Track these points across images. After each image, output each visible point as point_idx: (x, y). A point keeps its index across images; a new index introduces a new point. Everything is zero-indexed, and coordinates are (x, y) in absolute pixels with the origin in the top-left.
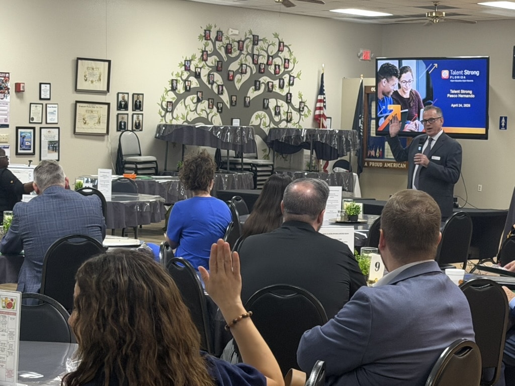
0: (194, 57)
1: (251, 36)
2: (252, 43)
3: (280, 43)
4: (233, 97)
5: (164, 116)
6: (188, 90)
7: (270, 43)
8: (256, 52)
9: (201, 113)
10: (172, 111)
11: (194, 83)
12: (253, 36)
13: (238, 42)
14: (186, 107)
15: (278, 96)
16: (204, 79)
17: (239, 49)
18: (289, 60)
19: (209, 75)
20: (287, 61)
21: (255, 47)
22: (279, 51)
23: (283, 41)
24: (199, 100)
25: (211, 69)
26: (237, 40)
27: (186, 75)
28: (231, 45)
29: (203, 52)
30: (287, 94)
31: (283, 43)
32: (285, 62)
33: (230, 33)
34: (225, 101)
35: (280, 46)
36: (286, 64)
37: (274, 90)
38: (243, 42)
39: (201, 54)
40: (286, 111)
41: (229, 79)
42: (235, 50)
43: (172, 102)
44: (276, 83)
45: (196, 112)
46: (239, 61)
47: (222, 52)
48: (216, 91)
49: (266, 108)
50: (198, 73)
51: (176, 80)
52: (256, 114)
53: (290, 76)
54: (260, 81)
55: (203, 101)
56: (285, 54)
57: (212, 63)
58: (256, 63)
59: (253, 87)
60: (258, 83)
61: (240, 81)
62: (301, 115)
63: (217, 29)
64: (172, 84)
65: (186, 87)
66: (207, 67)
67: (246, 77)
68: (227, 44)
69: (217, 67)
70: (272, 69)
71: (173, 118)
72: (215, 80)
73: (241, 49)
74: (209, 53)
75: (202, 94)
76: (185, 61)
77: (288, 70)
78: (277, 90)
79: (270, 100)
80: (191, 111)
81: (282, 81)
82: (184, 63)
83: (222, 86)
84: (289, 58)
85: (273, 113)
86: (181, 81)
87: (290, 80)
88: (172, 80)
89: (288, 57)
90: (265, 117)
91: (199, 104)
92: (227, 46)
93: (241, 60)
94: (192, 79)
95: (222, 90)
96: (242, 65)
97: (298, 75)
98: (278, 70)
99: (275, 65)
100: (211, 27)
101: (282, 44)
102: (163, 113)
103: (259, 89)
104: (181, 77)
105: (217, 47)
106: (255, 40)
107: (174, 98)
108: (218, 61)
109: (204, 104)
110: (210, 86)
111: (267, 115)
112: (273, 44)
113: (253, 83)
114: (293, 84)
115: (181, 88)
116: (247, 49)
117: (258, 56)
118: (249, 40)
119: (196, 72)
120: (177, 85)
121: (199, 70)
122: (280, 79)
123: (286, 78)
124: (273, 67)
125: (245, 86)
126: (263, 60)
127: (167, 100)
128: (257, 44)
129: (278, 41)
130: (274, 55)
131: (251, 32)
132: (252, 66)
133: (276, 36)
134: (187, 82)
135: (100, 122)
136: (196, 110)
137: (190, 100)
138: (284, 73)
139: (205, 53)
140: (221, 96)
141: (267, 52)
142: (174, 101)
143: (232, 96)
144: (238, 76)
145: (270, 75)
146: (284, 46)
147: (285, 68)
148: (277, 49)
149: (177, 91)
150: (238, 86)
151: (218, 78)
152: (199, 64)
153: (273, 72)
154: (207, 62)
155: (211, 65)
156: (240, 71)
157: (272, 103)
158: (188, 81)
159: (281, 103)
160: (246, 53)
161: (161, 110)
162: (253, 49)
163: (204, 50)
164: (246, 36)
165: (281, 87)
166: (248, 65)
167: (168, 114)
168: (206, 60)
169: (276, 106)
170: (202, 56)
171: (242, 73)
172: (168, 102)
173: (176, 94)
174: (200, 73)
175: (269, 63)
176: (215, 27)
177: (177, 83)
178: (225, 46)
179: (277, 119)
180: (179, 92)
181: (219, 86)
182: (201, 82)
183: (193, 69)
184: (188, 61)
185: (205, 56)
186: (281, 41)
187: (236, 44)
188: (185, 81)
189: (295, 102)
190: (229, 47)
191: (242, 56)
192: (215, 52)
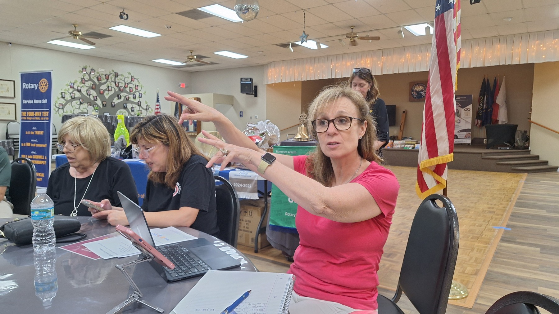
0: (76, 82)
1: (114, 73)
2: (114, 76)
3: (132, 77)
4: (104, 102)
5: (58, 111)
6: (73, 98)
7: (126, 77)
8: (117, 81)
9: (83, 110)
10: (63, 109)
11: (77, 95)
12: (115, 73)
13: (106, 75)
14: (73, 106)
15: (132, 103)
16: (85, 93)
17: (106, 79)
18: (138, 86)
19: (87, 91)
20: (137, 86)
21: (117, 78)
22: (132, 81)
23: (134, 76)
24: (81, 103)
25: (88, 88)
26: (105, 74)
27: (71, 90)
28: (101, 76)
29: (82, 79)
30: (138, 102)
31: (134, 77)
32: (136, 86)
33: (100, 71)
34: (99, 105)
35: (132, 78)
36: (137, 88)
37: (130, 100)
38: (109, 75)
39: (81, 80)
40: (138, 110)
41: (101, 94)
42: (103, 79)
43: (62, 104)
44: (131, 96)
45: (80, 109)
46: (106, 84)
47: (95, 80)
48: (93, 99)
49: (125, 108)
50: (79, 90)
51: (65, 93)
52: (120, 110)
53: (140, 93)
54: (120, 95)
55: (84, 104)
56: (136, 82)
57: (89, 85)
58: (117, 86)
59: (117, 98)
60: (119, 96)
61: (107, 95)
62: (147, 112)
63: (91, 68)
64: (62, 95)
65: (72, 97)
66: (85, 87)
67: (111, 93)
68: (98, 76)
69: (92, 87)
70: (128, 90)
71: (64, 112)
72: (91, 94)
73: (107, 79)
74: (86, 80)
75: (83, 100)
76: (70, 83)
77: (138, 90)
78: (131, 99)
79: (127, 104)
80: (76, 109)
81: (134, 95)
82: (69, 84)
83: (96, 96)
84: (138, 85)
85: (130, 111)
86: (68, 93)
87: (139, 95)
88: (62, 93)
89: (137, 84)
90: (125, 112)
91: (81, 105)
92: (98, 77)
93: (108, 84)
94: (76, 92)
95: (96, 98)
96: (108, 87)
97: (144, 93)
98: (131, 90)
99: (130, 88)
100: (87, 67)
101: (133, 78)
102: (57, 109)
103: (120, 99)
104: (68, 91)
105: (92, 77)
106: (116, 75)
107: (64, 102)
108: (92, 84)
109: (85, 105)
110: (88, 96)
112: (128, 78)
113: (117, 96)
114: (141, 97)
115: (68, 97)
116: (111, 79)
117: (119, 83)
118: (112, 75)
119: (78, 89)
120: (65, 95)
121: (80, 88)
122: (133, 95)
123: (137, 94)
124: (128, 88)
125: (112, 97)
126: (122, 85)
127: (59, 103)
128: (118, 77)
130: (129, 83)
131: (113, 71)
132: (116, 87)
133: (129, 73)
134: (72, 94)
135: (9, 114)
136: (79, 108)
137: (76, 103)
138: (136, 92)
139: (83, 80)
140: (96, 102)
141: (124, 81)
142: (63, 104)
143: (103, 102)
144: (106, 92)
145: (127, 92)
146: (134, 79)
147: (136, 89)
148: (131, 80)
149: (65, 98)
150: (107, 97)
151: (93, 93)
152: (79, 85)
153: (129, 91)
154: (85, 84)
155: (88, 86)
156: (108, 89)
157: (129, 106)
158: (73, 93)
159: (134, 106)
160: (111, 81)
161: (55, 108)
162: (115, 79)
163: (82, 78)
164: (110, 72)
165: (135, 98)
166: (112, 86)
167: (60, 110)
168: (84, 83)
169: (131, 108)
170: (82, 81)
171: (109, 91)
172: (59, 104)
173: (65, 100)
174: (80, 90)
175: (126, 86)
176: (89, 67)
177: (65, 94)
178: (97, 77)
179: (133, 113)
181: (94, 96)
182: (82, 94)
183: (75, 87)
184: (72, 83)
185: (83, 81)
186: (132, 76)
187: (104, 76)
188: (71, 93)
189: (144, 105)
190: (99, 77)
191: (108, 82)
192: (90, 79)
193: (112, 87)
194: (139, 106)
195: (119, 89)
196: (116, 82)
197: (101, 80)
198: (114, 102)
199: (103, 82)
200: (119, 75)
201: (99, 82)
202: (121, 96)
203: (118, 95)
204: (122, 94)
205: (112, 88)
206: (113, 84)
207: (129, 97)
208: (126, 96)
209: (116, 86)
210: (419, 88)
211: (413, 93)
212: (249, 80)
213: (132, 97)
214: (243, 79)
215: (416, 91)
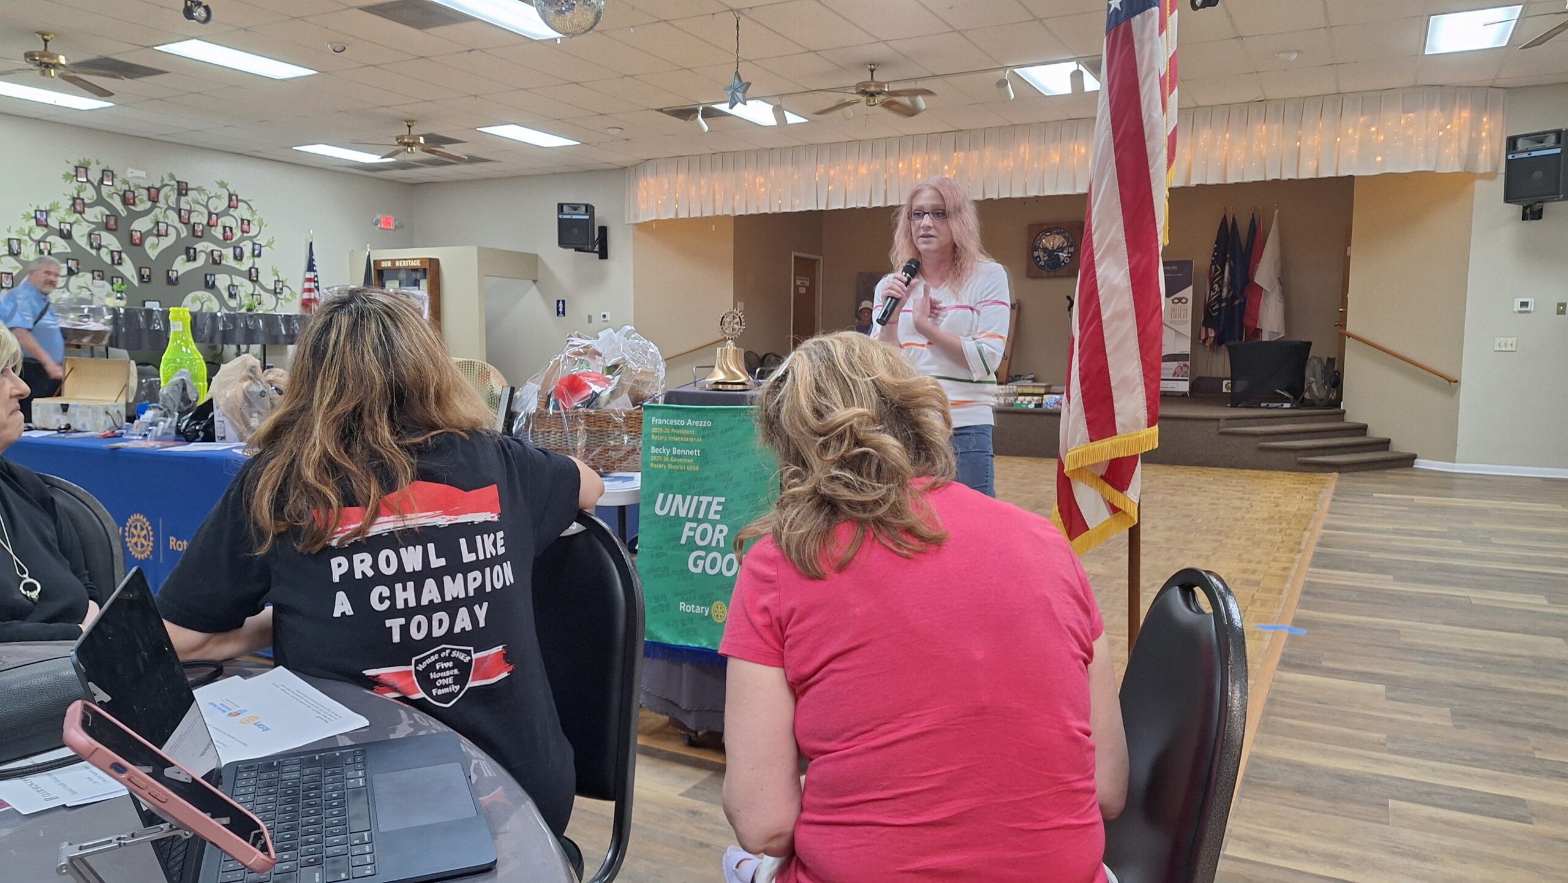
0: (54, 208)
1: (174, 183)
3: (230, 196)
4: (143, 270)
7: (213, 194)
8: (183, 206)
9: (79, 291)
11: (60, 246)
12: (178, 182)
13: (148, 189)
15: (231, 271)
16: (83, 242)
17: (149, 200)
18: (249, 221)
19: (90, 235)
20: (246, 222)
21: (183, 199)
22: (229, 207)
23: (237, 193)
24: (71, 272)
25: (93, 226)
26: (147, 186)
27: (39, 233)
28: (134, 192)
29: (74, 199)
30: (251, 268)
31: (237, 196)
32: (242, 223)
33: (130, 175)
34: (129, 277)
35: (230, 199)
36: (245, 227)
37: (223, 262)
38: (158, 190)
39: (71, 202)
40: (251, 292)
41: (134, 244)
42: (142, 201)
43: (11, 274)
44: (229, 252)
46: (151, 216)
47: (117, 203)
48: (108, 260)
49: (210, 286)
50: (65, 232)
51: (19, 240)
52: (191, 294)
53: (254, 244)
54: (195, 249)
55: (80, 274)
56: (242, 212)
57: (96, 217)
58: (186, 221)
59: (184, 257)
60: (192, 251)
61: (153, 248)
62: (278, 299)
63: (103, 167)
64: (10, 246)
65: (41, 252)
66: (85, 223)
67: (166, 242)
68: (125, 191)
69: (107, 224)
70: (218, 233)
72: (103, 244)
73: (154, 200)
74: (86, 201)
75: (78, 264)
76: (36, 211)
78: (229, 261)
79: (216, 276)
81: (238, 250)
82: (33, 215)
83: (120, 252)
84: (249, 218)
85: (226, 295)
86: (30, 242)
87: (254, 250)
88: (9, 239)
89: (247, 216)
90: (210, 299)
91: (73, 278)
92: (124, 194)
93: (156, 216)
94: (55, 239)
95: (120, 258)
96: (157, 223)
97: (269, 244)
98: (229, 233)
99: (225, 227)
100: (89, 163)
101: (234, 197)
103: (195, 259)
104: (29, 235)
105: (104, 195)
106: (182, 190)
107: (16, 268)
108: (107, 216)
109: (85, 278)
110: (94, 252)
111: (213, 297)
112: (218, 197)
113: (184, 250)
114: (259, 255)
115: (29, 253)
116: (167, 201)
117: (190, 212)
118: (169, 188)
119: (61, 230)
120: (20, 248)
121: (68, 227)
122: (235, 248)
123: (247, 247)
124: (220, 229)
125: (168, 255)
126: (199, 218)
128: (186, 194)
129: (227, 193)
130: (221, 212)
131: (172, 177)
132: (180, 226)
133: (223, 185)
134: (42, 244)
138: (242, 239)
139: (78, 201)
140: (119, 268)
141: (206, 207)
142: (15, 272)
143: (141, 268)
144: (150, 241)
145: (214, 240)
146: (238, 201)
147: (243, 232)
148: (227, 204)
149: (21, 257)
150: (153, 254)
151: (110, 241)
152: (67, 217)
153: (221, 237)
154: (84, 216)
155: (96, 220)
156: (155, 232)
157: (222, 281)
158: (45, 242)
159: (237, 280)
160: (166, 207)
162: (178, 201)
163: (76, 196)
164: (163, 180)
165: (239, 257)
166: (170, 222)
168: (81, 213)
169: (229, 286)
170: (74, 205)
171: (159, 235)
173: (20, 262)
174: (70, 232)
175: (211, 223)
176: (98, 163)
177: (19, 245)
178: (121, 193)
179: (233, 303)
180: (28, 257)
181: (112, 252)
182: (75, 246)
183: (53, 222)
184: (41, 211)
185: (78, 205)
186: (232, 192)
187: (145, 192)
188: (39, 242)
189: (267, 280)
190: (129, 195)
191: (157, 210)
192: (100, 201)
193: (167, 225)
194: (250, 280)
195: (191, 231)
196: (180, 210)
197: (134, 204)
198: (174, 268)
199: (140, 208)
200: (193, 189)
201: (128, 210)
202: (197, 250)
203: (188, 249)
204: (199, 246)
205: (169, 227)
206: (173, 217)
207: (220, 256)
208: (212, 251)
209: (181, 221)
210: (1053, 241)
211: (1036, 254)
212: (583, 209)
213: (231, 256)
214: (565, 208)
215: (1045, 250)
